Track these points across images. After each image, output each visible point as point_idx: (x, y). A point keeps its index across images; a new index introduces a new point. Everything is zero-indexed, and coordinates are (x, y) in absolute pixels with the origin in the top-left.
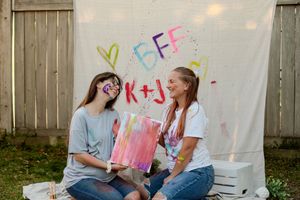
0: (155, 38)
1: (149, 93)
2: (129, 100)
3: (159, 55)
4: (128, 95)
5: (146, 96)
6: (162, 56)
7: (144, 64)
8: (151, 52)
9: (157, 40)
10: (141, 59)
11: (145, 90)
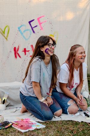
0: (30, 22)
1: (27, 53)
2: (16, 57)
3: (32, 31)
4: (15, 54)
5: (25, 54)
6: (34, 32)
7: (24, 37)
8: (28, 30)
9: (31, 23)
10: (22, 34)
11: (25, 51)
